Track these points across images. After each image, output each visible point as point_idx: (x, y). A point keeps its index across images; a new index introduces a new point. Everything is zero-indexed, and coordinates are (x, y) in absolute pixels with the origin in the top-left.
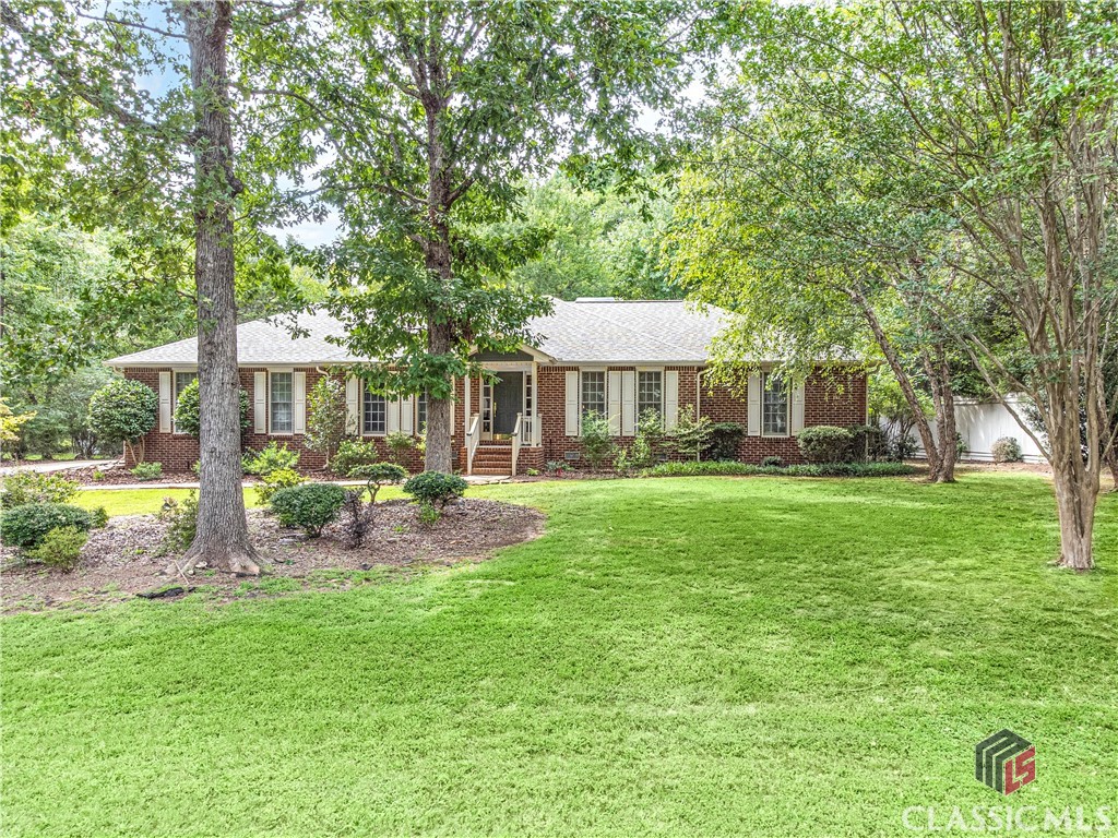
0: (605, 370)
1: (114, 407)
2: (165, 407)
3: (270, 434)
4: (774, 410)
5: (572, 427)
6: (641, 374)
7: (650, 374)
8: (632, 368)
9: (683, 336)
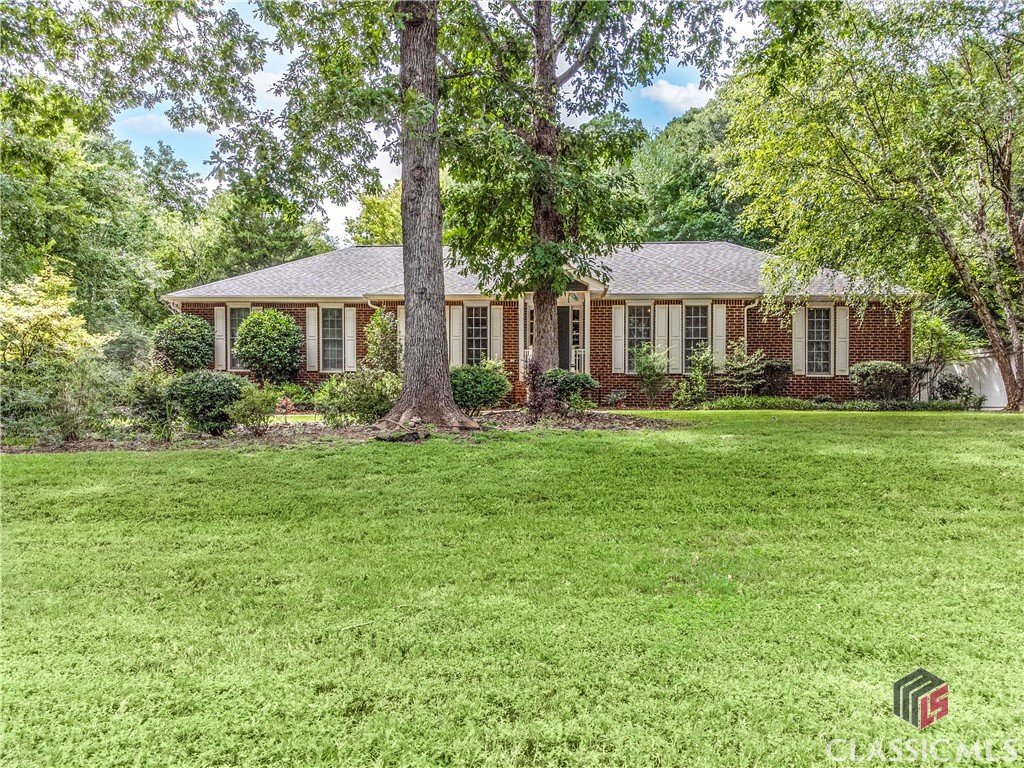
0: (651, 303)
1: (177, 340)
2: (220, 344)
3: (321, 371)
4: (819, 346)
5: (619, 364)
6: (688, 308)
7: (696, 308)
8: (679, 302)
9: (721, 272)
